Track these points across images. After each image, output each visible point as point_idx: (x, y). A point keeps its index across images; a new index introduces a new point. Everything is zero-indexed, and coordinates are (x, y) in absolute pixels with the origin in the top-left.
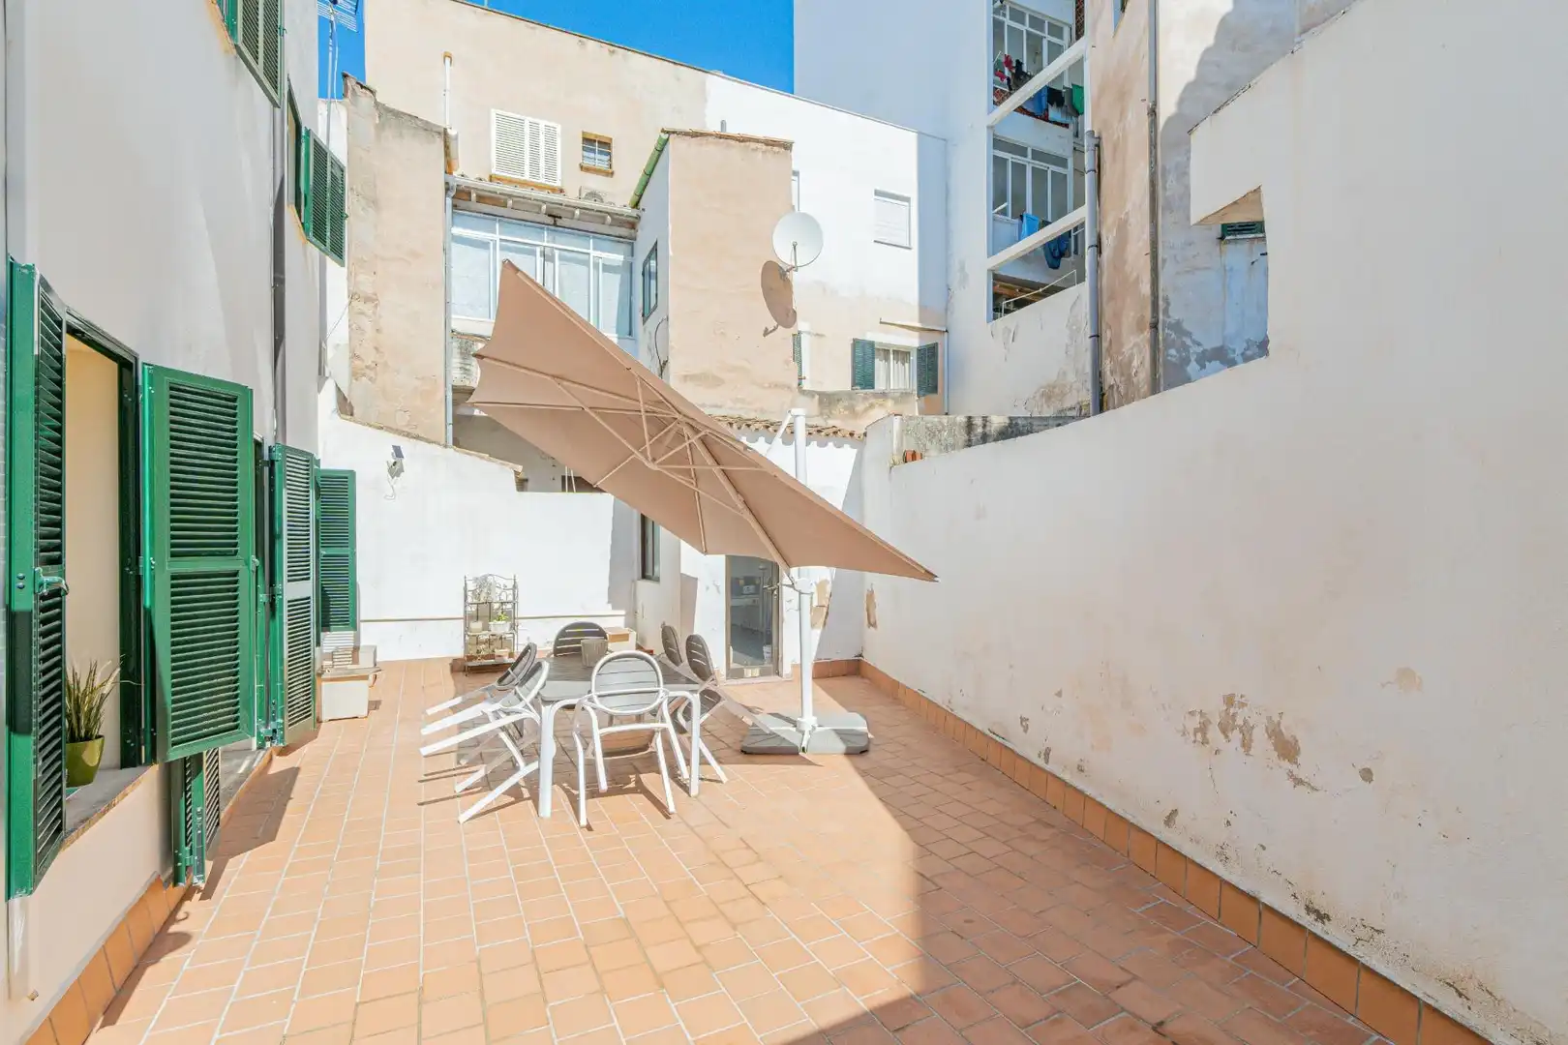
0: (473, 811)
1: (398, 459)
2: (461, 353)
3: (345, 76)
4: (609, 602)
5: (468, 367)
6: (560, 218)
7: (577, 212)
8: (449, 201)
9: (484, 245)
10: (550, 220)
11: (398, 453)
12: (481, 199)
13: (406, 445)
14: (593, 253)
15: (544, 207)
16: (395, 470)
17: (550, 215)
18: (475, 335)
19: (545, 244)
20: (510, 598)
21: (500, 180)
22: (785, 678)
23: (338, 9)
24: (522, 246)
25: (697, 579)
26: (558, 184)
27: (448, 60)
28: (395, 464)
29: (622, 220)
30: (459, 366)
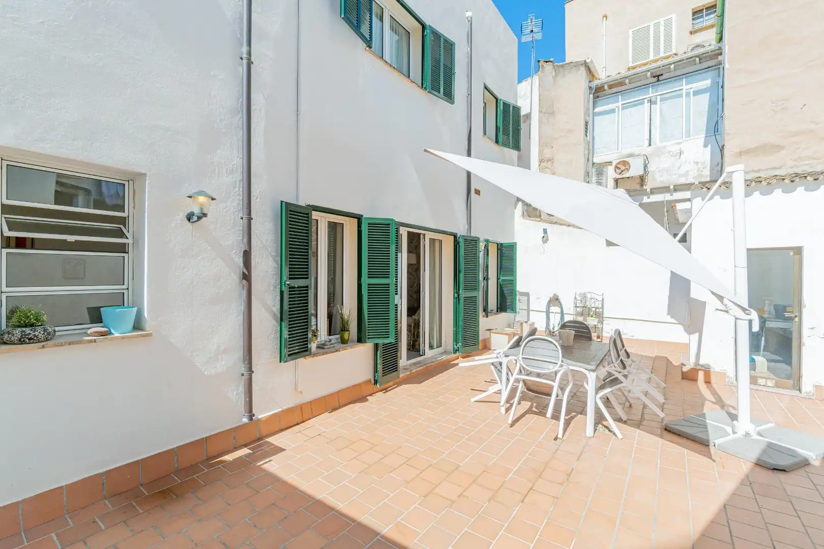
0: (476, 398)
1: (545, 235)
2: (597, 174)
3: (539, 61)
4: (668, 314)
5: (600, 181)
6: (662, 75)
7: (672, 66)
8: (591, 96)
9: (613, 111)
10: (656, 79)
11: (545, 231)
12: (611, 87)
13: (550, 228)
14: (685, 87)
15: (649, 74)
16: (545, 239)
17: (654, 77)
18: (606, 163)
19: (651, 95)
20: (600, 306)
21: (634, 68)
22: (803, 394)
23: (535, 33)
24: (633, 103)
25: (705, 302)
26: (674, 52)
27: (605, 18)
28: (543, 237)
29: (709, 56)
30: (596, 181)
